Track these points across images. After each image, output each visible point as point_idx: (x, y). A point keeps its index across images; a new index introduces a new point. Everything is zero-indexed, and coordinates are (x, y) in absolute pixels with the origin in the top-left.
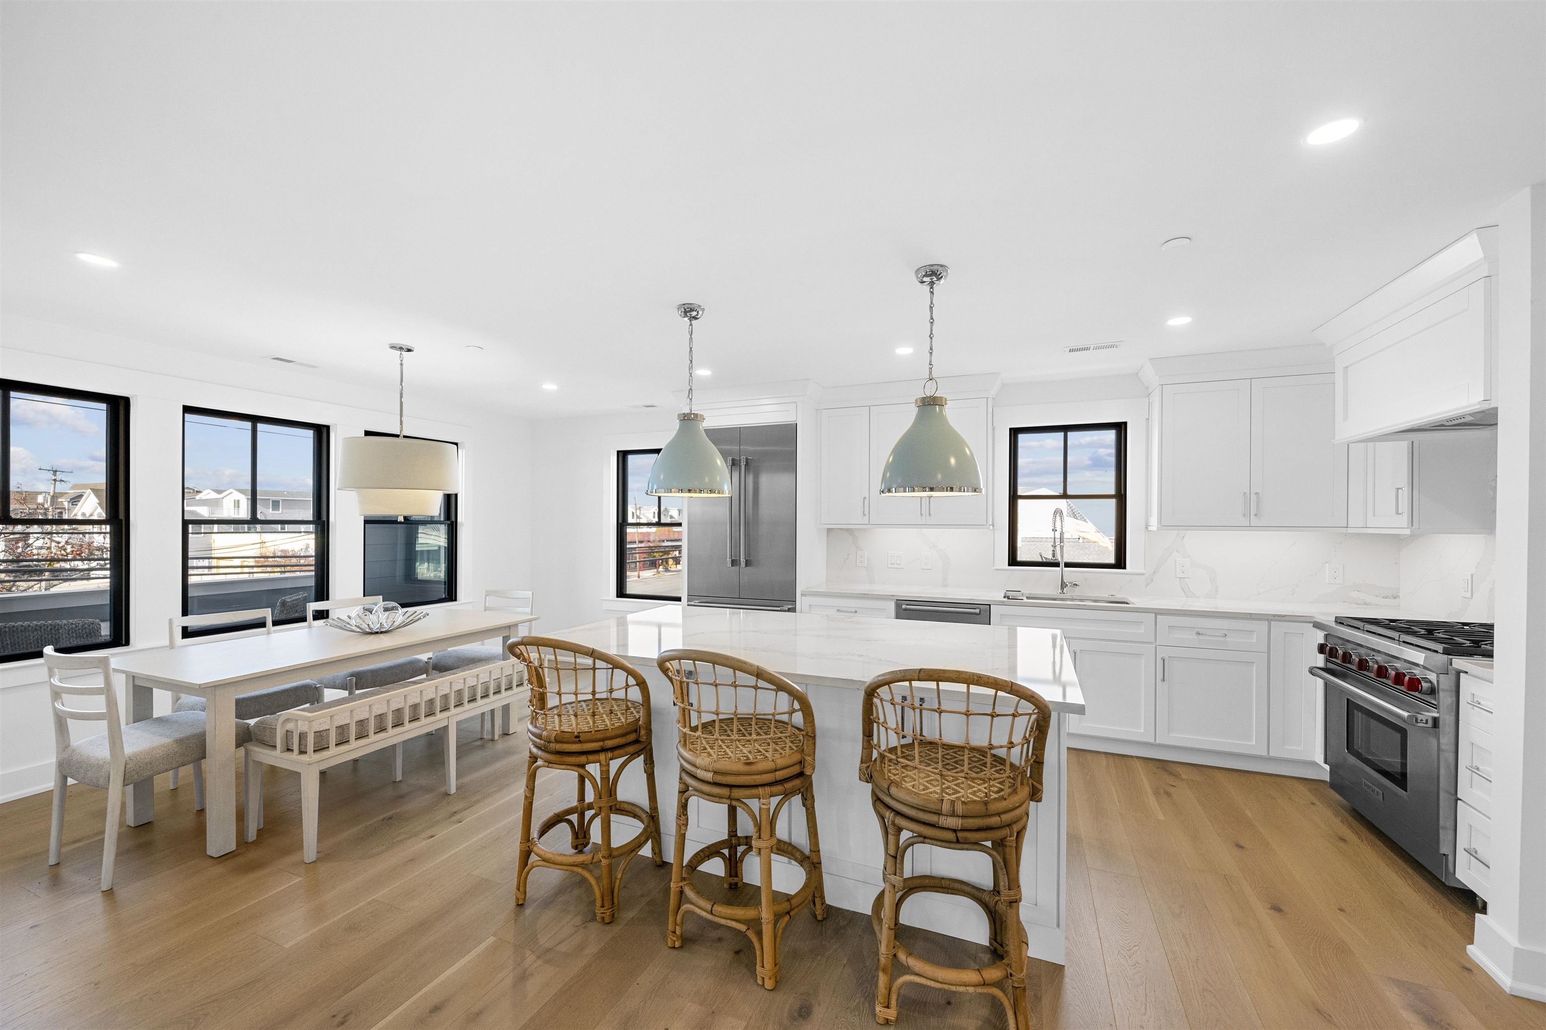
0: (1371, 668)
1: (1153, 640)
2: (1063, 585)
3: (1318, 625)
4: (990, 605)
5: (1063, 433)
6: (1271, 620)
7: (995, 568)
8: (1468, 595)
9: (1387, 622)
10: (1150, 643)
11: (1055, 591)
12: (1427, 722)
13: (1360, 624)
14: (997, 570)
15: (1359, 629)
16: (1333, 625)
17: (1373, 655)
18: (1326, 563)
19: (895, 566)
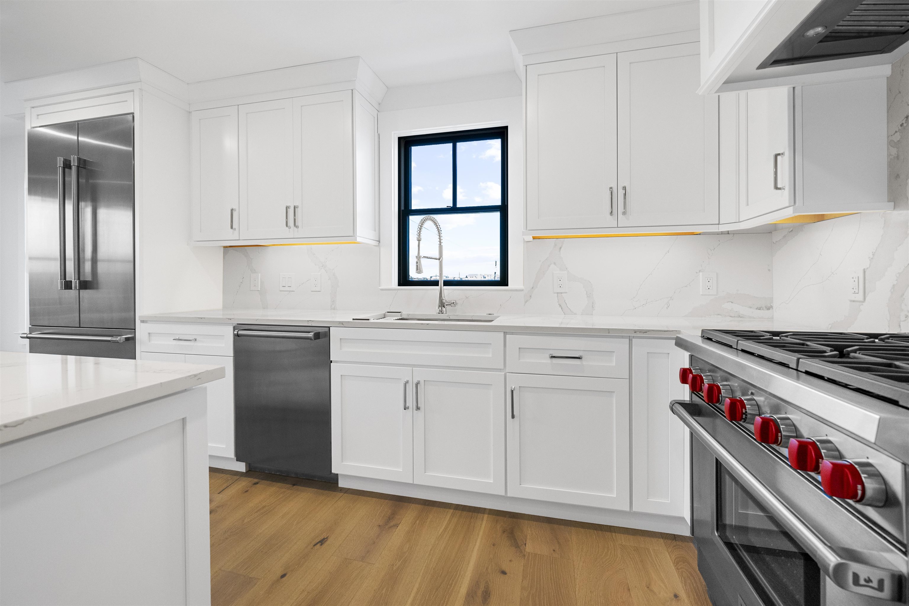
0: (749, 416)
1: (502, 367)
2: (442, 304)
3: (681, 343)
4: (329, 327)
5: (452, 144)
6: (634, 337)
7: (380, 288)
8: (860, 297)
9: (768, 336)
10: (500, 370)
11: (433, 310)
12: (880, 588)
13: (731, 340)
14: (382, 290)
15: (731, 347)
16: (699, 342)
17: (752, 394)
18: (700, 271)
19: (287, 289)
